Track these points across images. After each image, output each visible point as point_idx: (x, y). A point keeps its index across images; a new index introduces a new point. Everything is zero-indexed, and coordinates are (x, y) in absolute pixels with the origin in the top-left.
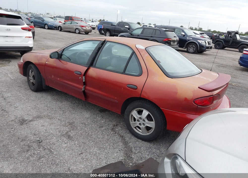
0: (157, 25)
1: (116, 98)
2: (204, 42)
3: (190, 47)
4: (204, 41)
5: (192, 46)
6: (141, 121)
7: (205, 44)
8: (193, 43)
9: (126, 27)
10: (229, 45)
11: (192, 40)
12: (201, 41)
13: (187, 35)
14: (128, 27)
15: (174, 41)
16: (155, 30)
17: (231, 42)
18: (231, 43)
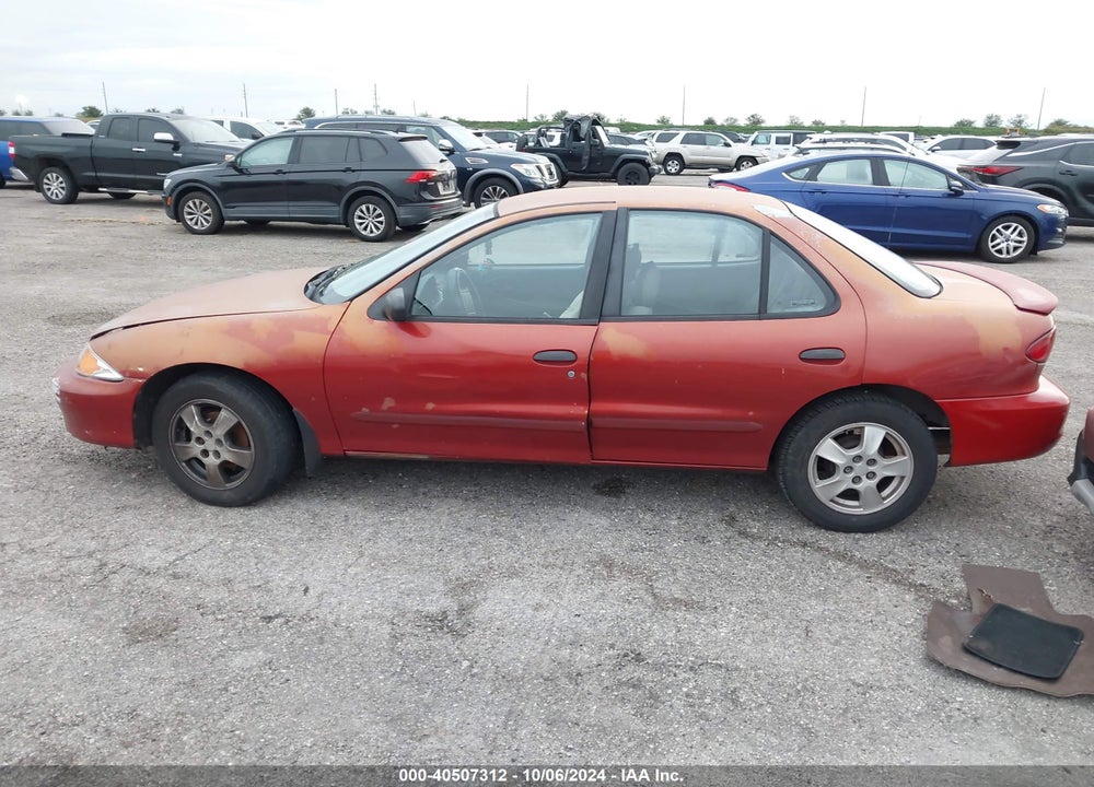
0: (319, 115)
1: (751, 413)
2: (537, 171)
3: (486, 196)
4: (532, 168)
5: (495, 189)
6: (860, 467)
7: (538, 175)
8: (495, 180)
9: (158, 136)
10: (582, 172)
11: (486, 166)
12: (525, 166)
13: (462, 149)
14: (168, 136)
15: (444, 179)
16: (353, 141)
17: (587, 157)
18: (586, 163)
